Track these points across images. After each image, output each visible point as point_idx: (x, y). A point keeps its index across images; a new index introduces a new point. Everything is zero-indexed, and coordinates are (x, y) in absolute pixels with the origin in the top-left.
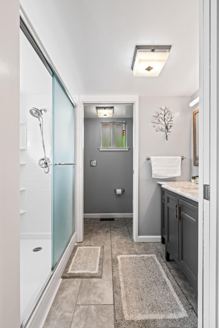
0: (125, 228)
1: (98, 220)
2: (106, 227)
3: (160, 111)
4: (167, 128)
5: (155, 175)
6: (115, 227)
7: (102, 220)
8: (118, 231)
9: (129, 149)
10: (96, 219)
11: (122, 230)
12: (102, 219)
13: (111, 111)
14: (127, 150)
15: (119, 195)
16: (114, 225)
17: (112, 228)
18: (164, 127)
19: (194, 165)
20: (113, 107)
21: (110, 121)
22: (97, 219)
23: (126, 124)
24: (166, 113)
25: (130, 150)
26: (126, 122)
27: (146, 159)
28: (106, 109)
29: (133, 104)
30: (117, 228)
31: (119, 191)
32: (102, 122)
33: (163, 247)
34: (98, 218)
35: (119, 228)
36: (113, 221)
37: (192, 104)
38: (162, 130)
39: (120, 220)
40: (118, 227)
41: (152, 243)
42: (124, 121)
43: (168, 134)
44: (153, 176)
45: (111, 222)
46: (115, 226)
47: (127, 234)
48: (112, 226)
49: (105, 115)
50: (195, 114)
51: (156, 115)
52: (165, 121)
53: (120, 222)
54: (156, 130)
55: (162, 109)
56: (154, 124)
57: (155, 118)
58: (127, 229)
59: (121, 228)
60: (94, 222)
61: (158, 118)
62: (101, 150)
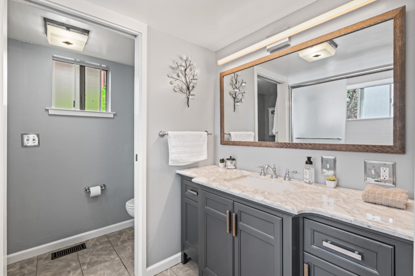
0: (112, 257)
1: (47, 258)
2: (69, 272)
3: (180, 62)
4: (188, 88)
5: (175, 161)
6: (91, 264)
7: (56, 255)
8: (101, 269)
9: (114, 115)
10: (39, 258)
11: (107, 264)
12: (55, 253)
13: (83, 38)
14: (112, 116)
15: (96, 197)
16: (88, 260)
17: (85, 267)
18: (185, 87)
19: (221, 144)
20: (86, 32)
21: (73, 59)
22: (41, 259)
23: (106, 71)
24: (187, 66)
25: (116, 117)
26: (107, 67)
27: (159, 134)
28: (71, 29)
29: (136, 36)
30: (97, 263)
31: (95, 190)
32: (53, 57)
33: (187, 270)
34: (45, 254)
35: (100, 262)
36: (85, 250)
37: (221, 62)
38: (181, 90)
39: (98, 244)
40: (99, 259)
41: (169, 271)
42: (105, 66)
43: (191, 99)
44: (170, 163)
45: (80, 252)
46: (91, 260)
47: (121, 271)
48: (84, 264)
49: (67, 43)
50: (223, 76)
51: (174, 66)
52: (185, 77)
53: (100, 247)
54: (174, 90)
55: (181, 59)
56: (171, 80)
57: (171, 70)
58: (118, 258)
59: (106, 261)
60: (35, 269)
61: (178, 71)
62: (51, 112)
